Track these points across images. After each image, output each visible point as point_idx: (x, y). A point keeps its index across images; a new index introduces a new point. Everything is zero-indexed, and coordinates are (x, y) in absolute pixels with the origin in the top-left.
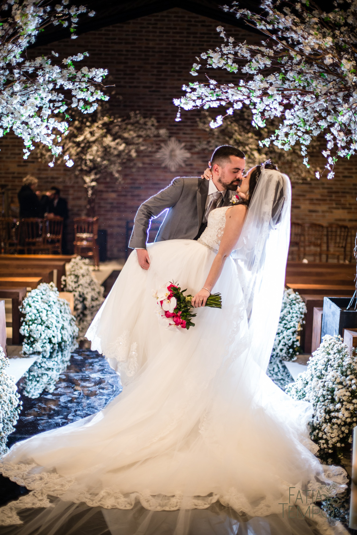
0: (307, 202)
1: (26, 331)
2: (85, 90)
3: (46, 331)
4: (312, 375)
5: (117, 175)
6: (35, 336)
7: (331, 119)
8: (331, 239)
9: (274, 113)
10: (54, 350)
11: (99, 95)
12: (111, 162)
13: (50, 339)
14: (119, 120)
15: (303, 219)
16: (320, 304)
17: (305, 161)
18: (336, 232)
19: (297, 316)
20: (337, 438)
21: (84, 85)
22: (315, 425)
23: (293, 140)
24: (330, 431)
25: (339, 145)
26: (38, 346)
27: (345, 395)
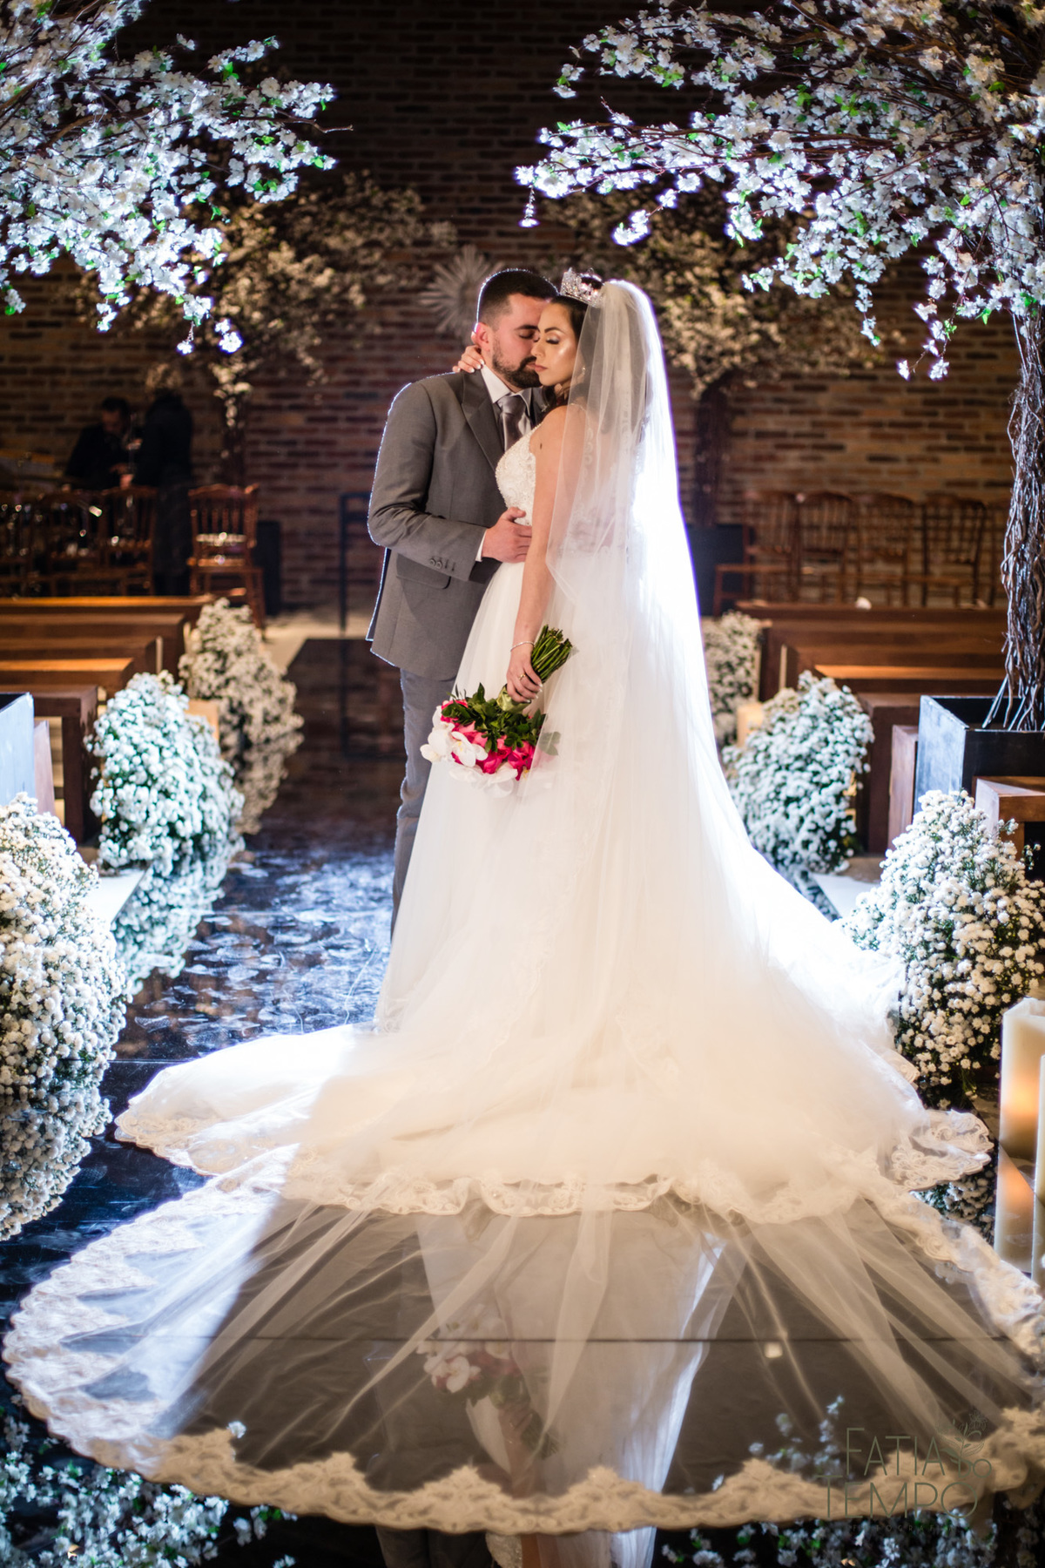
0: (866, 431)
1: (107, 804)
2: (268, 140)
3: (161, 804)
4: (894, 894)
5: (308, 361)
6: (132, 818)
7: (937, 214)
8: (936, 540)
9: (786, 201)
10: (183, 856)
11: (307, 154)
12: (293, 324)
13: (171, 825)
14: (313, 197)
15: (852, 482)
16: (911, 718)
17: (868, 328)
18: (949, 518)
19: (847, 752)
20: (961, 1048)
21: (266, 127)
22: (906, 1017)
23: (834, 272)
24: (945, 1030)
25: (960, 289)
26: (141, 846)
27: (980, 939)
